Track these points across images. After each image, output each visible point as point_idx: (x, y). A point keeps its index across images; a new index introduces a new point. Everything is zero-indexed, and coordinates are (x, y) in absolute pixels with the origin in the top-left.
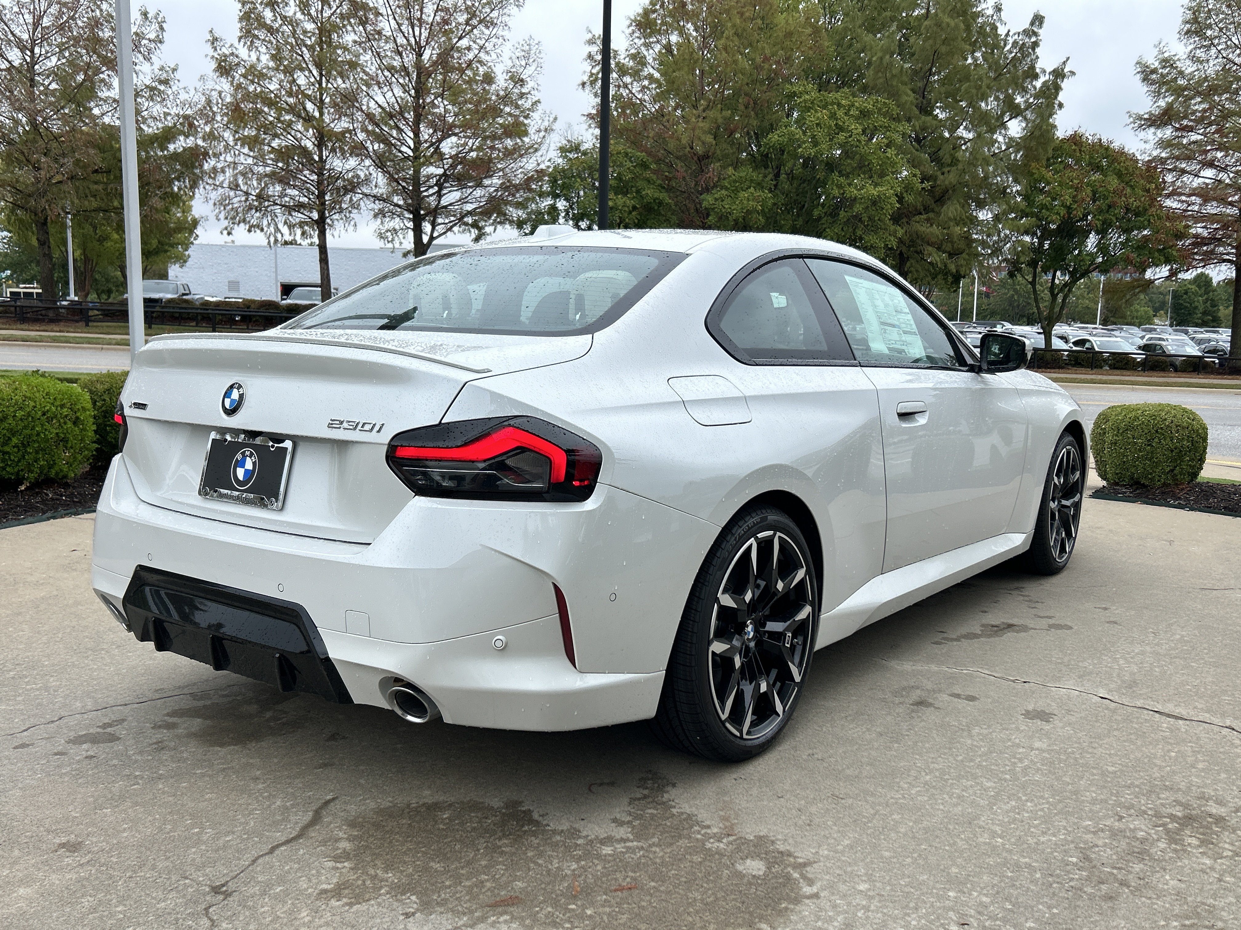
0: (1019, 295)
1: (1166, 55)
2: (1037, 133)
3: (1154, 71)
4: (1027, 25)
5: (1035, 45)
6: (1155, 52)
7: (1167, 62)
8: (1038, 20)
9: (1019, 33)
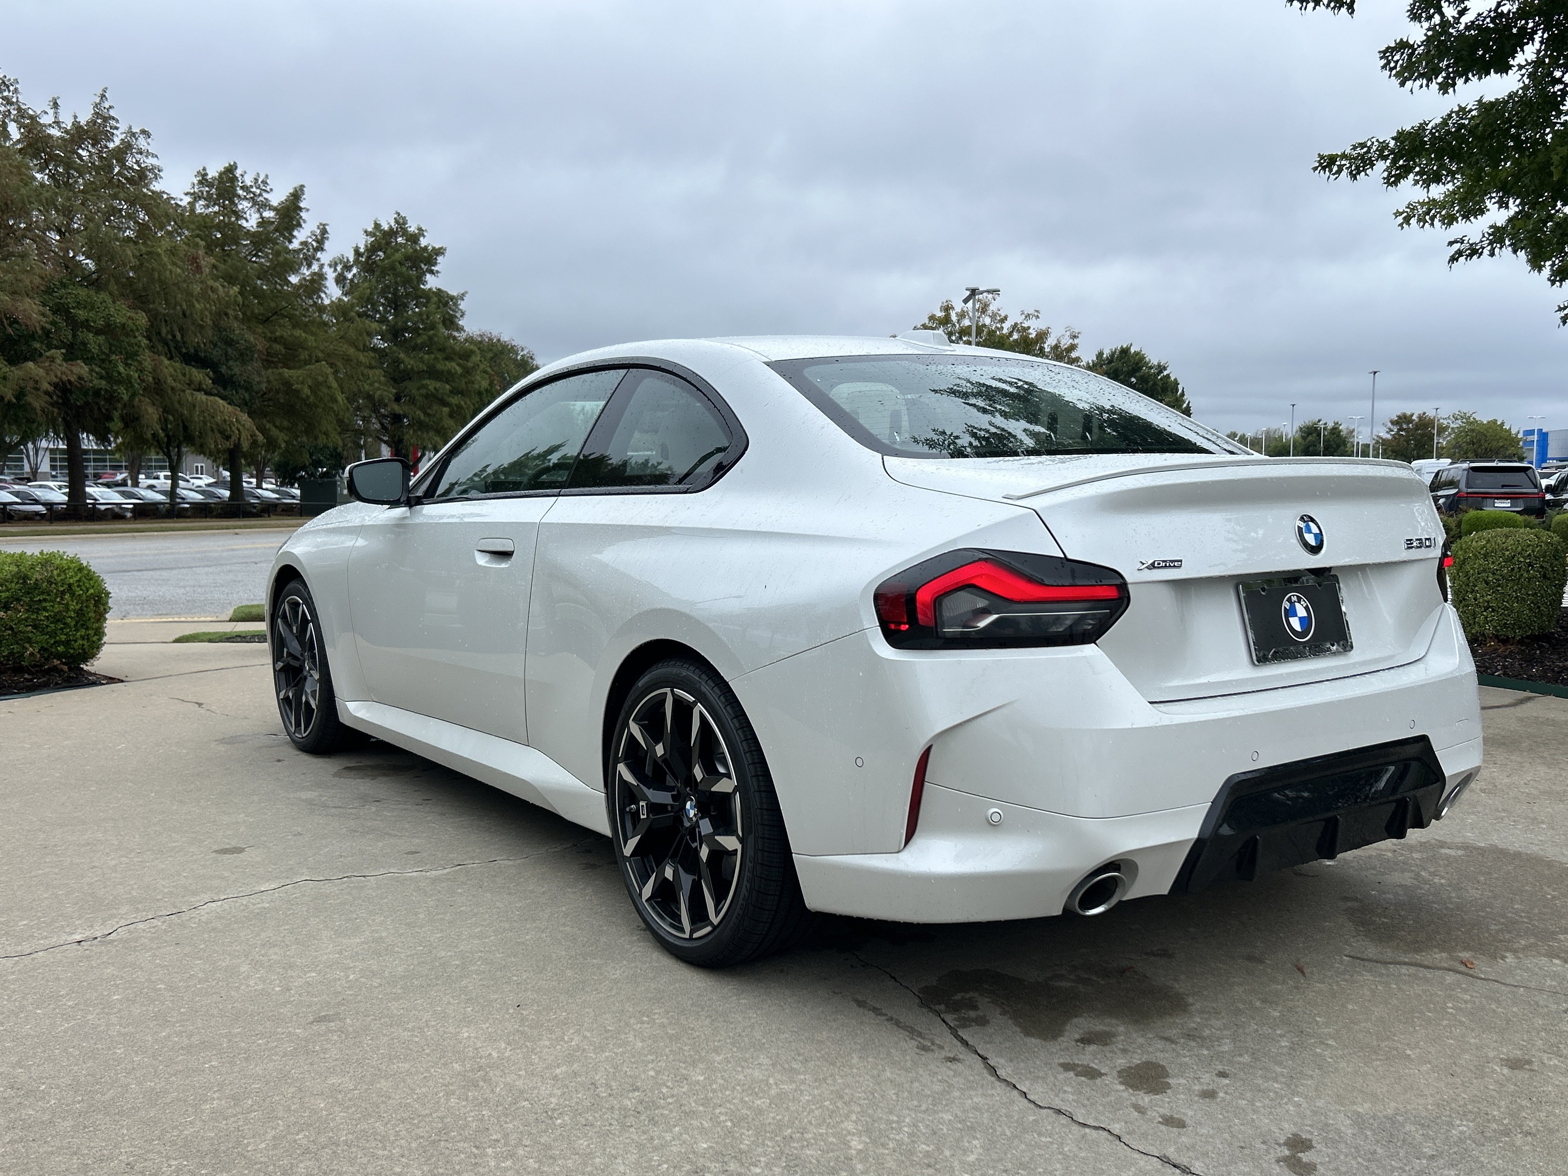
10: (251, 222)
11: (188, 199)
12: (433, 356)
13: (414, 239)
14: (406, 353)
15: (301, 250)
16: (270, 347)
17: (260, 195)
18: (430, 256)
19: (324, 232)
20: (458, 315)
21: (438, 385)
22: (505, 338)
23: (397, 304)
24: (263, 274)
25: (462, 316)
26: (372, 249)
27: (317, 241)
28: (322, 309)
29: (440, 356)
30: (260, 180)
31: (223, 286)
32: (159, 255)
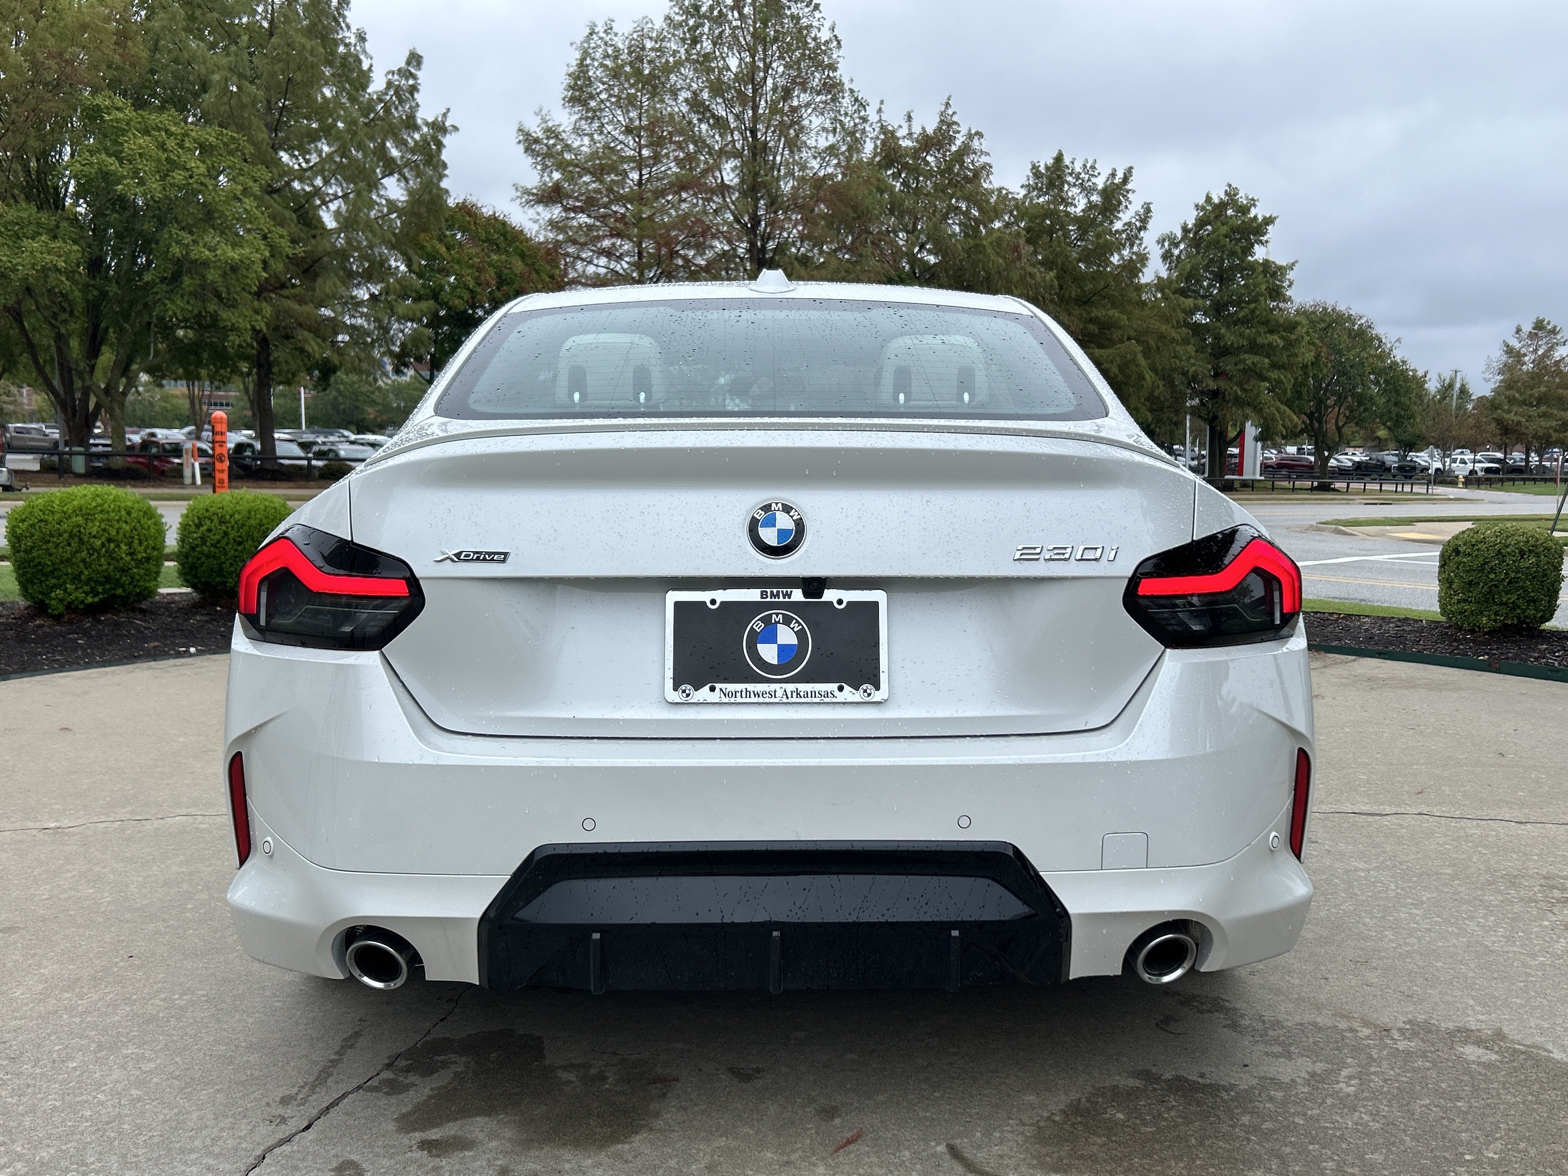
0: (344, 396)
1: (550, 124)
2: (426, 197)
3: (537, 141)
4: (402, 64)
5: (414, 89)
6: (538, 120)
7: (552, 133)
8: (415, 59)
9: (393, 73)
10: (1079, 206)
11: (1023, 192)
12: (1254, 330)
13: (1244, 210)
14: (1228, 327)
15: (1123, 231)
16: (1085, 328)
17: (1089, 180)
18: (1260, 226)
19: (1148, 210)
20: (1286, 284)
21: (1257, 359)
22: (1342, 307)
23: (1223, 277)
24: (1086, 256)
25: (1289, 286)
26: (1201, 223)
27: (1141, 221)
28: (1139, 288)
29: (1262, 329)
30: (1088, 166)
31: (1041, 272)
32: (984, 247)
